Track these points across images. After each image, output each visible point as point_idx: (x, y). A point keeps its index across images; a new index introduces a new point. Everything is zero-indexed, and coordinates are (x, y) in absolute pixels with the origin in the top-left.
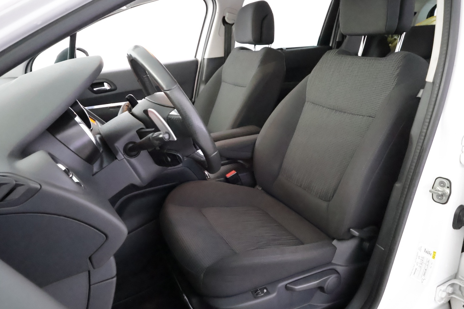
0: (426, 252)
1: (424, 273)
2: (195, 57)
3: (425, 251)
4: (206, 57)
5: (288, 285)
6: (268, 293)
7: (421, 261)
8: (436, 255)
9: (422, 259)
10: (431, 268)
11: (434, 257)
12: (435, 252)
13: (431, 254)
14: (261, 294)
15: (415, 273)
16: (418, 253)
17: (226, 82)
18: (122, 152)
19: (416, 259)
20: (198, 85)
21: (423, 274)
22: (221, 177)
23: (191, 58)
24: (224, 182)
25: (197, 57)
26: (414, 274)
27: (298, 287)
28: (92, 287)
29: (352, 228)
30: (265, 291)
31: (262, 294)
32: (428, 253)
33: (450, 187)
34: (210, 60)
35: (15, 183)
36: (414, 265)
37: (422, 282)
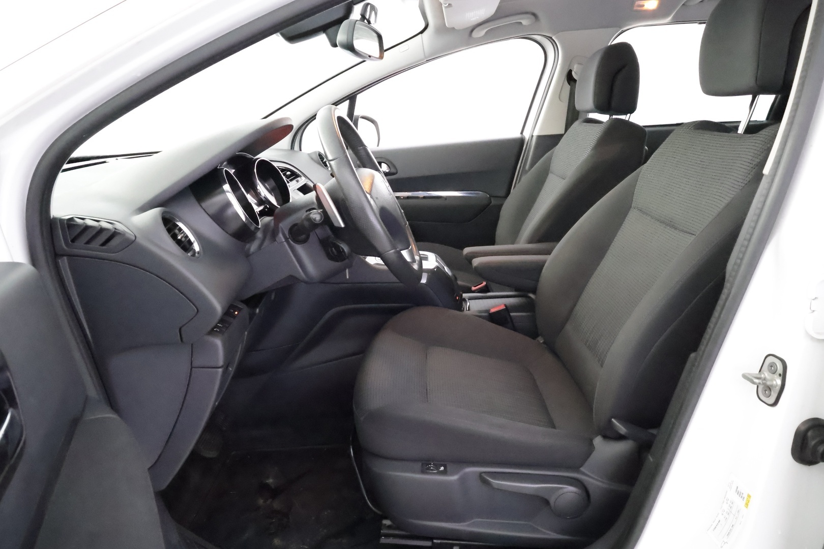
0: (738, 494)
1: (729, 531)
2: (522, 133)
3: (736, 491)
4: (536, 133)
5: (483, 474)
6: (444, 473)
7: (729, 508)
8: (750, 502)
9: (731, 505)
10: (740, 524)
11: (747, 505)
12: (749, 496)
13: (744, 498)
14: (432, 470)
15: (716, 527)
16: (726, 493)
17: (555, 174)
18: (287, 233)
19: (723, 502)
20: (519, 176)
21: (727, 533)
22: (485, 313)
23: (516, 134)
24: (486, 320)
25: (524, 133)
26: (714, 529)
27: (496, 482)
28: (193, 369)
29: (614, 418)
30: (442, 468)
31: (434, 470)
32: (739, 493)
33: (784, 376)
34: (540, 137)
35: (114, 230)
36: (718, 514)
37: (722, 547)
